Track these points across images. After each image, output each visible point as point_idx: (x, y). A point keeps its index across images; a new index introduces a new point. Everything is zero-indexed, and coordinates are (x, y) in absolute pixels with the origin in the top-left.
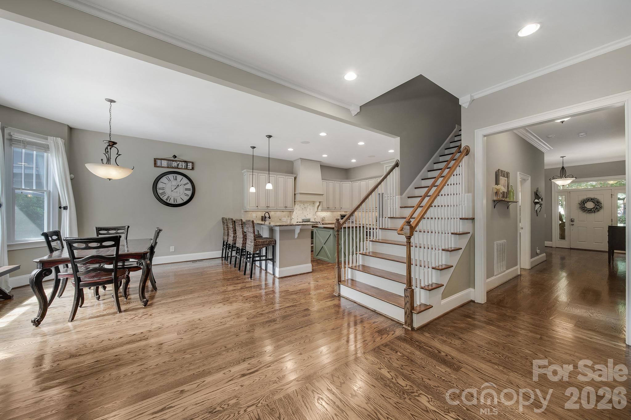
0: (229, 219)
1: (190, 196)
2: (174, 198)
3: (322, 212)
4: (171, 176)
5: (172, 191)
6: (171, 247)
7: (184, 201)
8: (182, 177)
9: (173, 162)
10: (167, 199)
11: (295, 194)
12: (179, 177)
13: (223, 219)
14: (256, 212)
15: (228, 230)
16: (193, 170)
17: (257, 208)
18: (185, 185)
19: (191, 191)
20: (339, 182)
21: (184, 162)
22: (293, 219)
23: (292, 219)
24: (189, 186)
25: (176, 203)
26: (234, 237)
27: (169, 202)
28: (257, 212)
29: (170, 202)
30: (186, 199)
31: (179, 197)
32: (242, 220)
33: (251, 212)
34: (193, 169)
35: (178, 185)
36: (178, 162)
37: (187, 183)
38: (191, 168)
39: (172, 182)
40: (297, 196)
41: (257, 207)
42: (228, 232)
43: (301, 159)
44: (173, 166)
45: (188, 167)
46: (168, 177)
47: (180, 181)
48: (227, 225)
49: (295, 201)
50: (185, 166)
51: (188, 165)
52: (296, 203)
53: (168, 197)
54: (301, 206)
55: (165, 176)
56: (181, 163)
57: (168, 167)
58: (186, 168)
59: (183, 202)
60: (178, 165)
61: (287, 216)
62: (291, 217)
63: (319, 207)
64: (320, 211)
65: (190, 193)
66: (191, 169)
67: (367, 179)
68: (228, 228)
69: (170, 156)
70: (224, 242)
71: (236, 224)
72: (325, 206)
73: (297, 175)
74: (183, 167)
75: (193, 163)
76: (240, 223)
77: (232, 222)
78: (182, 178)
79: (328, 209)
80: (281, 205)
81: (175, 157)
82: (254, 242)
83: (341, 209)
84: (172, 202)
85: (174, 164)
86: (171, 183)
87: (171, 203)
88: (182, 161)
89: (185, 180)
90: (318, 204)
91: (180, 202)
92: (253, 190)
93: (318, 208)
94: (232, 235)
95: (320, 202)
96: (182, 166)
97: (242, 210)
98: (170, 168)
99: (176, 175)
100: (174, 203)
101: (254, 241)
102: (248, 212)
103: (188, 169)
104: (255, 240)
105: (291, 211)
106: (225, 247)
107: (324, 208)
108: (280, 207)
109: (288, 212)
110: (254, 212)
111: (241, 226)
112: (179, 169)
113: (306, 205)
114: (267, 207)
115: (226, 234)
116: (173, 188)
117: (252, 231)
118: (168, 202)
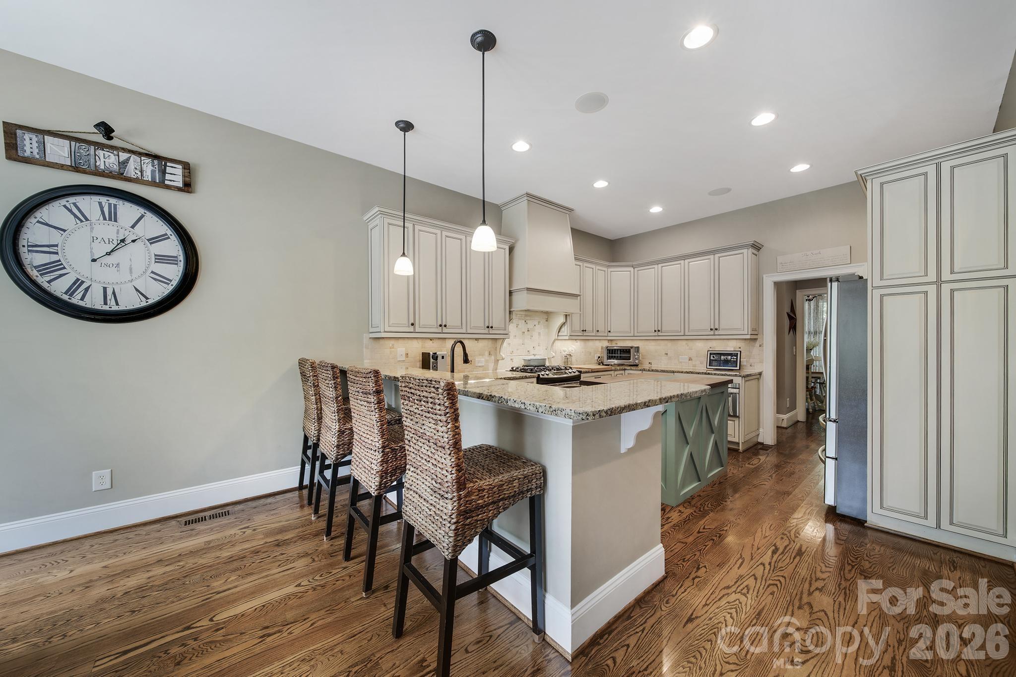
0: (323, 365)
1: (175, 283)
2: (105, 289)
3: (569, 342)
4: (89, 204)
5: (94, 260)
6: (94, 473)
7: (151, 302)
8: (141, 211)
9: (100, 153)
10: (70, 291)
11: (511, 293)
12: (128, 212)
13: (302, 363)
14: (406, 341)
15: (319, 401)
16: (189, 192)
17: (411, 329)
18: (153, 240)
19: (182, 265)
20: (604, 269)
21: (148, 155)
22: (503, 359)
23: (498, 360)
24: (173, 247)
25: (115, 308)
26: (341, 432)
27: (81, 303)
28: (410, 341)
29: (87, 303)
30: (157, 292)
31: (130, 285)
32: (376, 373)
33: (391, 342)
34: (188, 187)
35: (123, 241)
36: (123, 156)
37: (164, 237)
38: (180, 185)
39: (96, 227)
40: (515, 297)
41: (412, 324)
42: (320, 411)
43: (528, 195)
44: (102, 167)
45: (168, 177)
46: (75, 204)
47: (133, 227)
48: (316, 386)
49: (510, 312)
50: (153, 172)
51: (168, 170)
52: (514, 316)
53: (78, 283)
54: (520, 326)
55: (63, 202)
56: (133, 158)
57: (76, 169)
58: (162, 184)
59: (144, 304)
60: (124, 164)
61: (487, 353)
62: (496, 355)
63: (563, 329)
64: (567, 338)
65: (175, 273)
66: (179, 189)
67: (657, 262)
68: (318, 394)
69: (85, 126)
70: (306, 439)
71: (352, 389)
72: (577, 327)
73: (517, 241)
74: (148, 176)
75: (186, 166)
76: (371, 386)
77: (335, 378)
78: (142, 217)
79: (582, 335)
80: (477, 321)
81: (106, 130)
82: (460, 499)
83: (610, 334)
84: (95, 301)
85: (107, 160)
86: (89, 227)
87: (89, 306)
88: (140, 154)
89: (154, 226)
90: (562, 320)
91: (130, 302)
92: (404, 267)
93: (559, 332)
94: (335, 427)
95: (566, 315)
96: (142, 172)
97: (366, 337)
98: (84, 172)
99: (113, 201)
100: (106, 308)
101: (459, 489)
102: (382, 341)
103: (168, 187)
104: (461, 484)
105: (496, 339)
106: (310, 456)
107: (575, 331)
108: (475, 328)
109: (490, 342)
110: (401, 341)
111: (372, 399)
112: (129, 180)
113: (531, 324)
114: (441, 326)
115: (314, 414)
116: (100, 250)
117: (446, 438)
118: (76, 300)
